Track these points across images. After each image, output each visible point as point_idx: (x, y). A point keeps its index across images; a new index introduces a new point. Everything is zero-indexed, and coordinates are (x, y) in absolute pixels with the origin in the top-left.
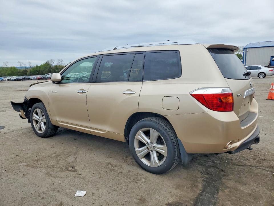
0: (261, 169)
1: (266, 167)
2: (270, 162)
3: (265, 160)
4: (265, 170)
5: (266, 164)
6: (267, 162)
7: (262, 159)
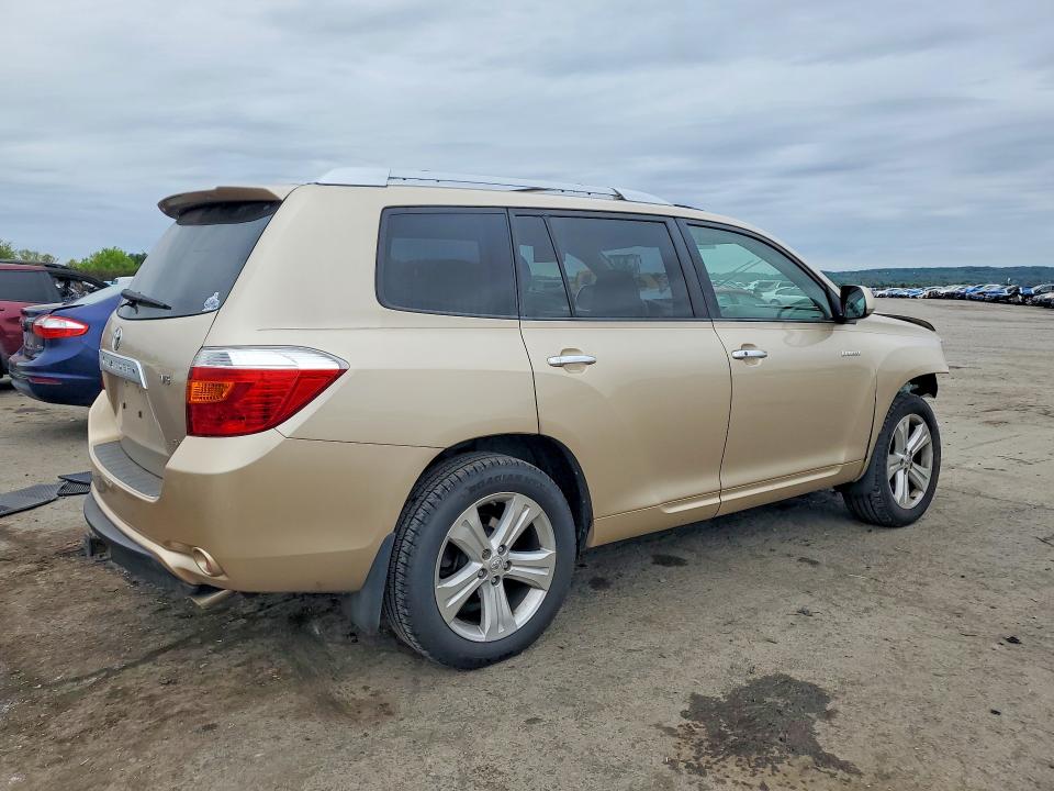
0: (92, 675)
1: (82, 693)
2: (87, 725)
3: (111, 723)
4: (77, 679)
5: (91, 705)
6: (92, 716)
7: (124, 715)
